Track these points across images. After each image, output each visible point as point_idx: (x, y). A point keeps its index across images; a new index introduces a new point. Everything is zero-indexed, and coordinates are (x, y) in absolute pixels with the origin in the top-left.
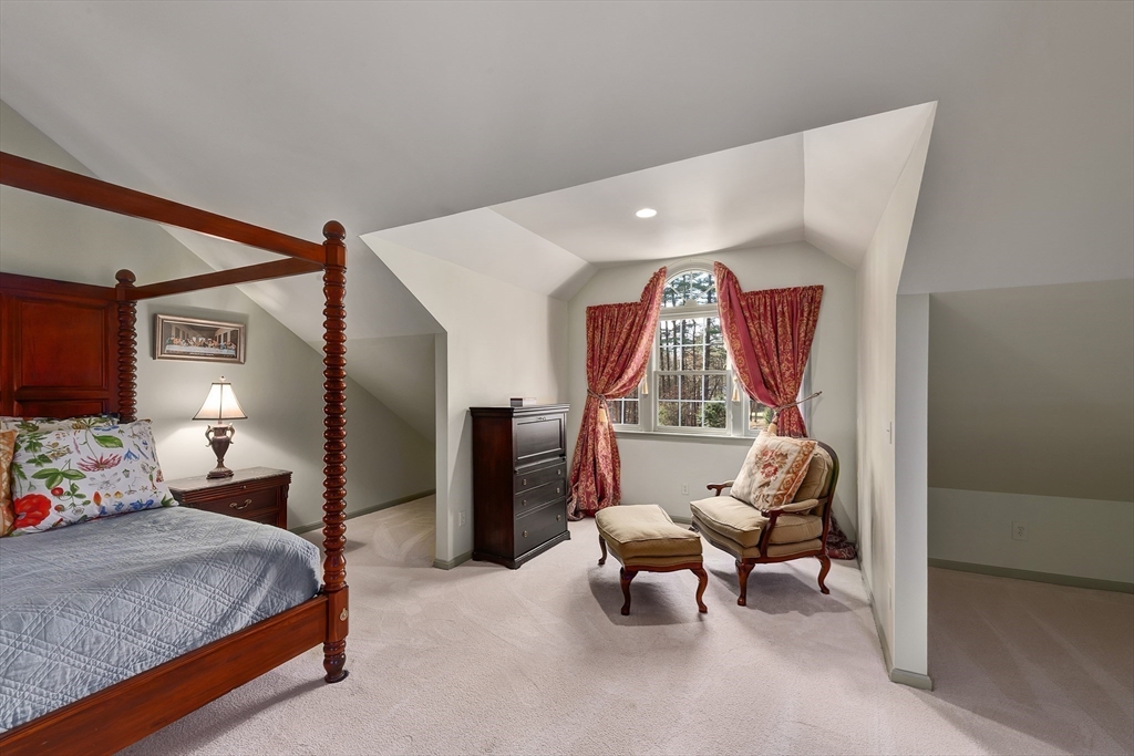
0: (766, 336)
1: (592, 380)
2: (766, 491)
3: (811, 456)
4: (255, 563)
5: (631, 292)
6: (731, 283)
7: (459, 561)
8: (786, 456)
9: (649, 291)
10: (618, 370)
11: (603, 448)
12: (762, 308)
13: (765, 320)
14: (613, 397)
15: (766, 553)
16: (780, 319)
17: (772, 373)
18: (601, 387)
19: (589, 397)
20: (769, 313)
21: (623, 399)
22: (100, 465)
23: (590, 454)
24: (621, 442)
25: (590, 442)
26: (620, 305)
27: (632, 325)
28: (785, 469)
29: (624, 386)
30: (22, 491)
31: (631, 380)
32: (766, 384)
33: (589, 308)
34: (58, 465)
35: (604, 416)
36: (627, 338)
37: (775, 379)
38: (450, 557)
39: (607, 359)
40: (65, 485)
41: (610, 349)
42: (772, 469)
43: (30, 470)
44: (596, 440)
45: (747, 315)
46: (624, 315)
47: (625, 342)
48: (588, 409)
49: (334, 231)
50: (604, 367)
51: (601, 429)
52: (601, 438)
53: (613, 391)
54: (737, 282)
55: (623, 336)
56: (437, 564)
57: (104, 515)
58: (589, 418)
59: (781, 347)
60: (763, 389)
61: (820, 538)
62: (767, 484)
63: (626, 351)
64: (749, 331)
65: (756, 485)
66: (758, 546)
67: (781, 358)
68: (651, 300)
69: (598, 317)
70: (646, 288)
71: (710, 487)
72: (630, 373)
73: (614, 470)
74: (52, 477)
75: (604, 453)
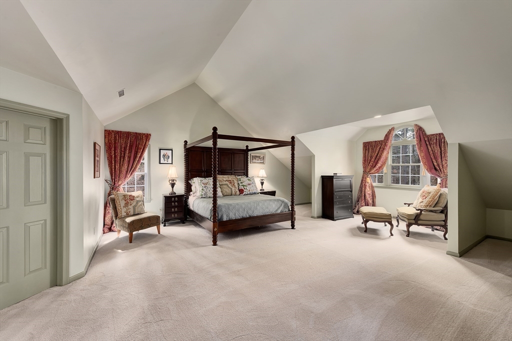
0: (436, 151)
1: (365, 167)
2: (422, 204)
3: (439, 193)
4: (280, 202)
5: (380, 137)
6: (421, 132)
7: (318, 217)
8: (430, 193)
9: (387, 137)
10: (374, 164)
11: (368, 191)
12: (435, 141)
13: (436, 145)
14: (373, 173)
15: (417, 222)
16: (443, 144)
17: (438, 165)
18: (368, 170)
19: (364, 174)
20: (438, 142)
21: (377, 174)
22: (249, 184)
23: (363, 192)
24: (376, 190)
25: (363, 189)
26: (376, 141)
27: (380, 148)
28: (429, 197)
29: (377, 170)
30: (240, 189)
31: (380, 168)
32: (436, 169)
33: (364, 143)
34: (244, 184)
35: (369, 180)
36: (378, 153)
37: (439, 167)
38: (316, 216)
39: (371, 160)
40: (245, 187)
41: (371, 157)
42: (425, 197)
43: (241, 184)
44: (365, 188)
45: (428, 143)
46: (377, 144)
47: (377, 155)
48: (363, 178)
49: (293, 138)
50: (369, 163)
51: (367, 185)
52: (367, 188)
53: (373, 171)
54: (424, 131)
55: (377, 152)
56: (312, 217)
57: (250, 194)
58: (363, 181)
59: (443, 155)
60: (434, 170)
61: (444, 221)
62: (422, 202)
63: (378, 157)
64: (428, 149)
65: (419, 202)
66: (414, 219)
67: (443, 159)
68: (388, 140)
69: (367, 146)
70: (386, 135)
71: (405, 204)
72: (379, 165)
73: (373, 199)
74: (243, 186)
75: (369, 193)
